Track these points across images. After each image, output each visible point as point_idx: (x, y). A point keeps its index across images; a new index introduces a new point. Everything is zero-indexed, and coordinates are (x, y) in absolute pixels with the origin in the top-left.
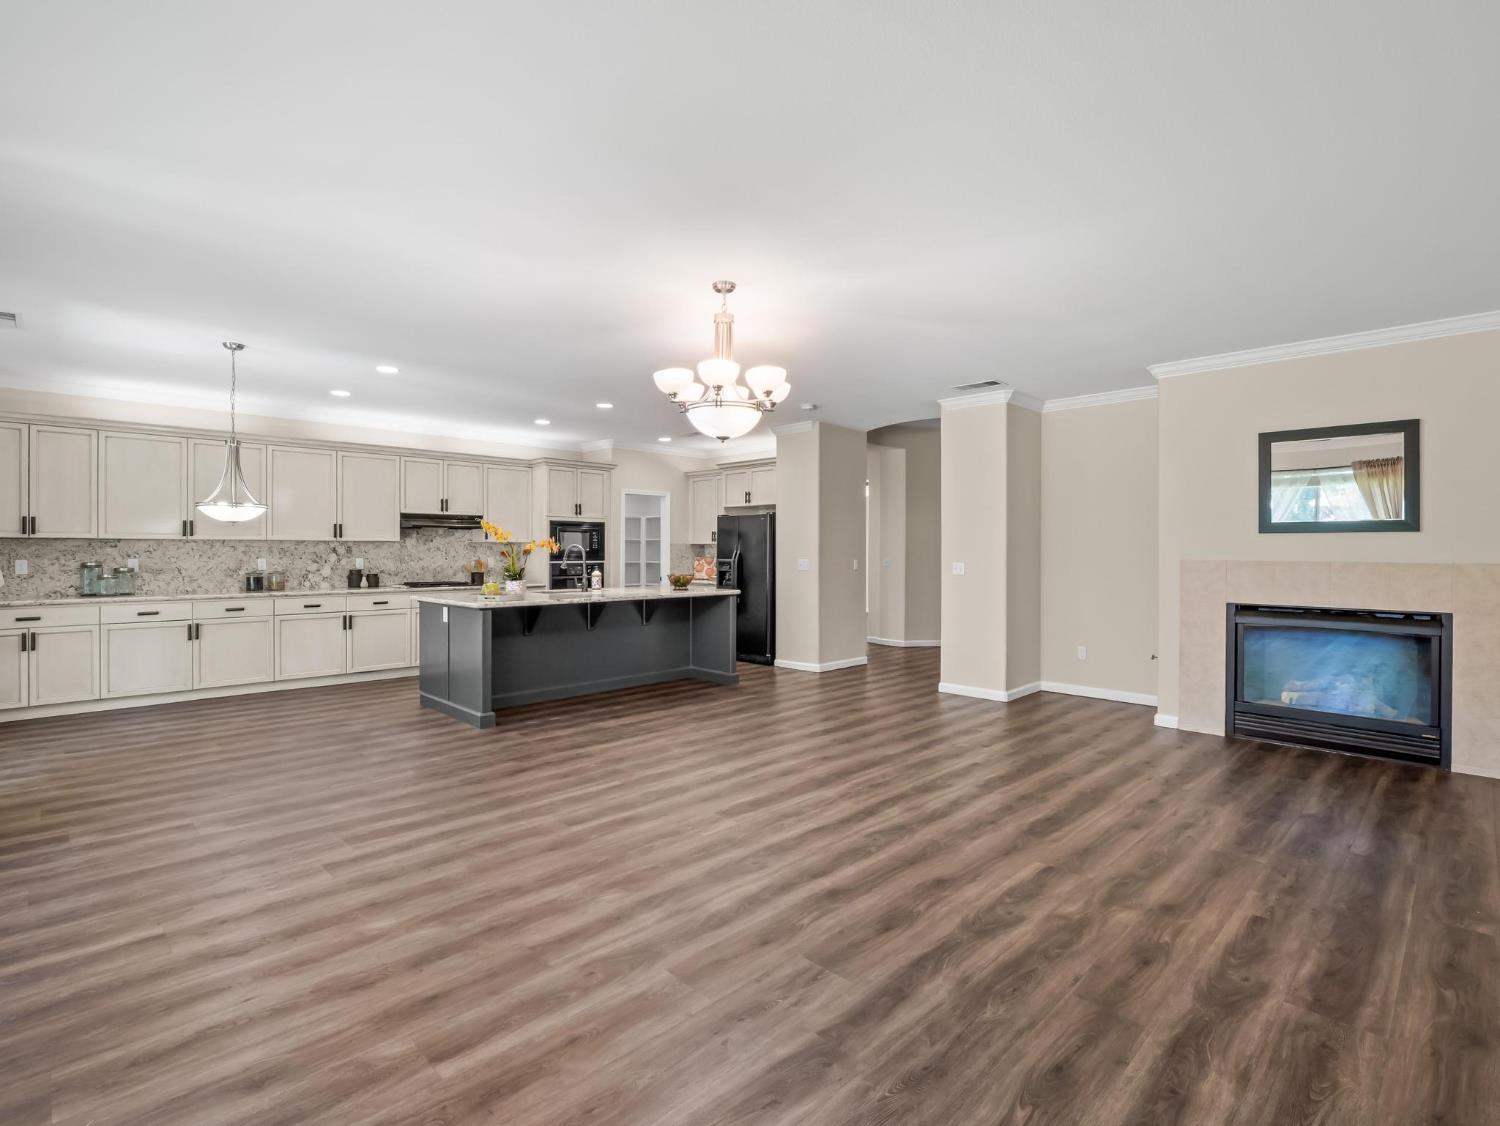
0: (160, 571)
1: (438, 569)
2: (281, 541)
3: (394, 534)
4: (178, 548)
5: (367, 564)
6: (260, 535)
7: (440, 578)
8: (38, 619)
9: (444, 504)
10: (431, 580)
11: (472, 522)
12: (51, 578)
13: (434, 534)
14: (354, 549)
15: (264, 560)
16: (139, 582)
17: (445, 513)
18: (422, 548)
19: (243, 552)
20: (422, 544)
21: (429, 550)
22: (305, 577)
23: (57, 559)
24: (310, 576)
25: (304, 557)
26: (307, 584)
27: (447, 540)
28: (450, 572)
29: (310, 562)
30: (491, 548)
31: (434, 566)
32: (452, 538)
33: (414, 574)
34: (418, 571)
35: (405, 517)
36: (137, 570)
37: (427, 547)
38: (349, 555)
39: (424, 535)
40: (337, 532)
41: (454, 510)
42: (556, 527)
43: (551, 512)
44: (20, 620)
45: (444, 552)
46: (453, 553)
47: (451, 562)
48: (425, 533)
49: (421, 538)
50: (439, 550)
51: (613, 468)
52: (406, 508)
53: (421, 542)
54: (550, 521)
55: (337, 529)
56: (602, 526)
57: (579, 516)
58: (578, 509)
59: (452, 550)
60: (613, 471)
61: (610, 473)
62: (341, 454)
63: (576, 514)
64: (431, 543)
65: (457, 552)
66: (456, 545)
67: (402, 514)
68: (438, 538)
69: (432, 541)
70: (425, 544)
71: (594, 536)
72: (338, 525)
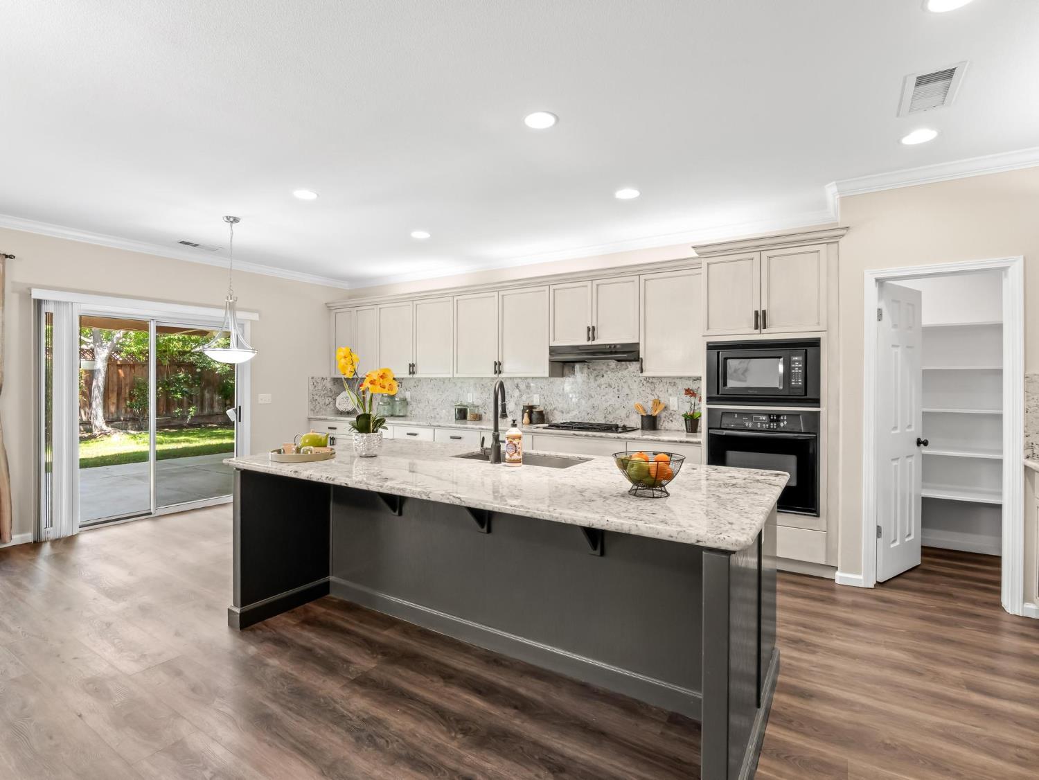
0: (420, 401)
1: (610, 409)
2: (482, 378)
3: (544, 370)
4: (428, 384)
5: (543, 401)
6: (449, 373)
7: (611, 420)
8: (335, 428)
9: (592, 332)
10: (600, 420)
11: (628, 354)
13: (604, 368)
15: (471, 395)
16: (410, 408)
17: (595, 343)
18: (593, 384)
19: (461, 388)
20: (592, 380)
21: (599, 386)
27: (620, 375)
28: (623, 413)
30: (675, 384)
31: (605, 405)
32: (625, 373)
33: (585, 413)
34: (589, 410)
35: (553, 350)
36: (409, 400)
37: (598, 382)
38: (528, 390)
39: (595, 370)
40: (497, 369)
41: (603, 339)
42: (718, 353)
43: (708, 328)
44: (330, 428)
45: (616, 389)
46: (626, 390)
47: (623, 400)
48: (596, 367)
49: (591, 373)
50: (611, 387)
51: (843, 236)
52: (554, 340)
53: (592, 377)
54: (708, 343)
55: (497, 367)
56: (815, 343)
57: (763, 331)
58: (761, 320)
59: (626, 386)
60: (842, 241)
61: (836, 245)
62: (501, 293)
63: (756, 328)
64: (602, 379)
65: (631, 389)
66: (629, 382)
67: (550, 347)
68: (609, 372)
69: (603, 376)
70: (596, 380)
71: (797, 361)
72: (497, 362)
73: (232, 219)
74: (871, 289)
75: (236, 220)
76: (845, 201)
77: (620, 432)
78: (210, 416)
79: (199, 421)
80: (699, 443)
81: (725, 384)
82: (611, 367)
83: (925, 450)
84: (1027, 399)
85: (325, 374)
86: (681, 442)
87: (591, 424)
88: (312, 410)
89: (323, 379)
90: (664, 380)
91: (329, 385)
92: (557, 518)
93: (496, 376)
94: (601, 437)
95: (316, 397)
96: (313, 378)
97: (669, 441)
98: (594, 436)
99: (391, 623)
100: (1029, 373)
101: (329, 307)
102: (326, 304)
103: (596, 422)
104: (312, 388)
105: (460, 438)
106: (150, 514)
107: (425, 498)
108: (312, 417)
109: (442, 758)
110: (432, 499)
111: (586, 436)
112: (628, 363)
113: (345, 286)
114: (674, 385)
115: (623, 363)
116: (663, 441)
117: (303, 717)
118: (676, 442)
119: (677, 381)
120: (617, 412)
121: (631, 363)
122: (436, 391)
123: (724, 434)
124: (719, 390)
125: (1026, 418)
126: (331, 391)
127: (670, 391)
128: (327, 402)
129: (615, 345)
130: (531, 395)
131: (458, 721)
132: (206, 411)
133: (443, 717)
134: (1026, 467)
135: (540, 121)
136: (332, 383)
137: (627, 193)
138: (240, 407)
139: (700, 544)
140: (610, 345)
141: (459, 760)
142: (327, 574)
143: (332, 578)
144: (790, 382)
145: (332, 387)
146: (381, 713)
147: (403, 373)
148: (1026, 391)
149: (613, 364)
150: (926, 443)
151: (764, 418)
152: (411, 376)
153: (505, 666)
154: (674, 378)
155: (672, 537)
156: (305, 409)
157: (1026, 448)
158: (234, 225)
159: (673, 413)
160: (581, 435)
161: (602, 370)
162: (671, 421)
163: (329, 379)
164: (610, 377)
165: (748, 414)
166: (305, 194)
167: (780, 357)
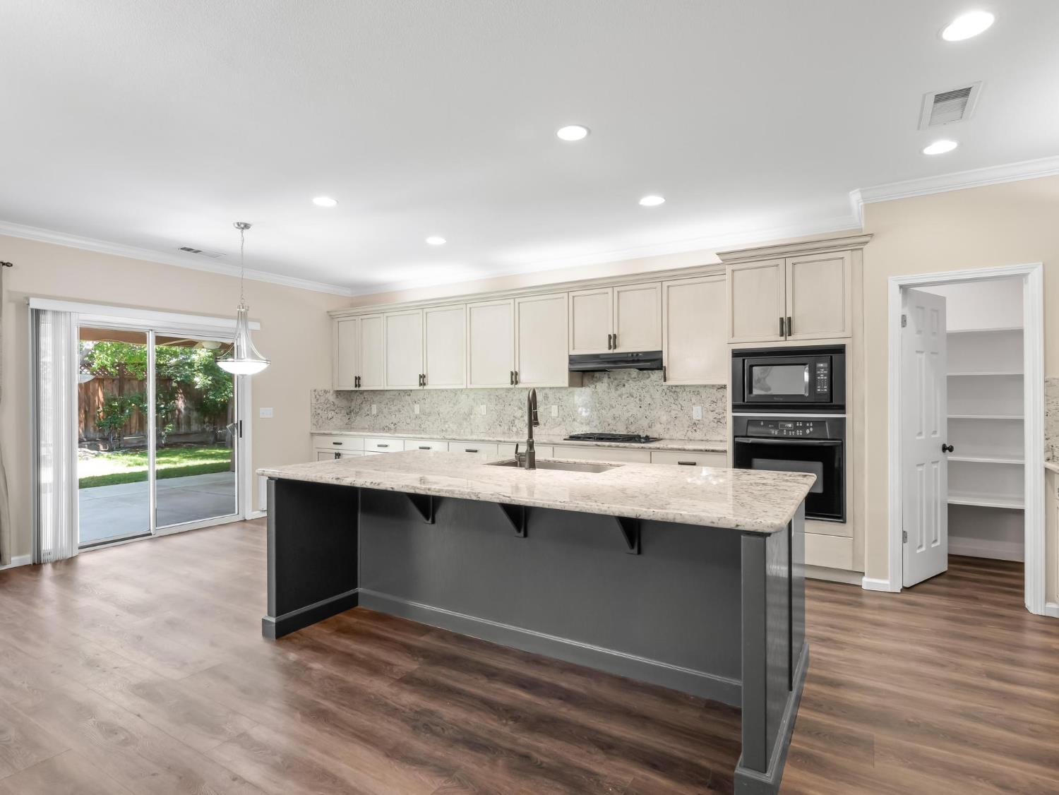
0: (430, 414)
1: (632, 420)
2: (497, 389)
3: (563, 379)
4: (438, 396)
5: (562, 411)
6: (462, 384)
7: (633, 430)
8: (341, 444)
9: (613, 340)
10: (622, 431)
11: (651, 362)
12: (385, 417)
13: (626, 377)
14: (551, 397)
15: (485, 406)
17: (616, 351)
18: (614, 394)
19: (474, 399)
20: (613, 390)
21: (620, 396)
22: (513, 422)
23: (387, 404)
24: (516, 421)
25: (512, 404)
26: (514, 429)
27: (641, 384)
28: (645, 423)
29: (516, 408)
31: (627, 415)
32: (647, 382)
33: (606, 424)
34: (610, 421)
35: (573, 360)
37: (619, 392)
38: (546, 402)
39: (615, 379)
40: (514, 380)
41: (625, 347)
42: (744, 360)
43: (733, 336)
44: (334, 443)
45: (637, 400)
46: (648, 400)
47: (646, 410)
48: (616, 376)
49: (612, 382)
50: (632, 396)
51: (867, 243)
52: (574, 349)
53: (612, 387)
54: (733, 350)
55: (514, 377)
56: (840, 350)
57: (788, 338)
58: (786, 327)
59: (648, 396)
60: (866, 247)
61: (860, 251)
62: (517, 301)
63: (782, 335)
64: (623, 388)
65: (653, 399)
66: (652, 391)
67: (570, 356)
68: (630, 381)
69: (624, 385)
70: (617, 390)
71: (822, 368)
72: (514, 372)
73: (242, 226)
74: (895, 296)
75: (246, 226)
76: (869, 208)
77: (644, 443)
78: (186, 434)
79: (175, 440)
80: (725, 451)
81: (751, 392)
82: (633, 376)
83: (951, 457)
84: (1047, 402)
85: (328, 387)
86: (706, 451)
87: (612, 435)
88: (314, 424)
89: (326, 392)
90: (687, 389)
91: (332, 398)
92: (606, 511)
93: (513, 386)
94: (625, 447)
95: (319, 411)
96: (315, 391)
97: (695, 450)
98: (618, 447)
99: (426, 630)
100: (1047, 377)
101: (331, 316)
102: (328, 312)
103: (617, 433)
104: (314, 401)
105: (476, 451)
106: (150, 534)
107: (474, 498)
108: (313, 431)
109: (497, 741)
110: (482, 499)
111: (609, 446)
112: (650, 371)
113: (347, 293)
114: (698, 394)
115: (645, 371)
116: (688, 450)
117: (356, 710)
118: (701, 450)
119: (701, 390)
120: (639, 422)
121: (653, 372)
122: (447, 403)
123: (750, 442)
124: (744, 397)
125: (1046, 422)
126: (334, 405)
127: (693, 401)
128: (330, 416)
129: (637, 354)
130: (548, 406)
131: (507, 711)
132: (183, 430)
133: (491, 708)
134: (1046, 470)
135: (572, 133)
136: (335, 396)
137: (652, 200)
138: (241, 422)
139: (740, 528)
140: (632, 353)
141: (514, 741)
142: (355, 586)
143: (360, 590)
144: (816, 389)
145: (334, 400)
146: (432, 706)
147: (415, 385)
148: (1046, 395)
149: (634, 372)
150: (951, 449)
151: (790, 425)
152: (421, 387)
153: (545, 665)
154: (697, 386)
155: (713, 523)
156: (307, 425)
157: (1046, 451)
158: (245, 231)
159: (697, 422)
160: (604, 446)
161: (623, 379)
162: (695, 430)
163: (332, 392)
164: (632, 386)
165: (775, 423)
166: (324, 201)
167: (805, 364)
